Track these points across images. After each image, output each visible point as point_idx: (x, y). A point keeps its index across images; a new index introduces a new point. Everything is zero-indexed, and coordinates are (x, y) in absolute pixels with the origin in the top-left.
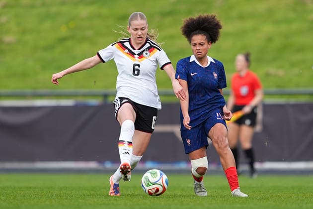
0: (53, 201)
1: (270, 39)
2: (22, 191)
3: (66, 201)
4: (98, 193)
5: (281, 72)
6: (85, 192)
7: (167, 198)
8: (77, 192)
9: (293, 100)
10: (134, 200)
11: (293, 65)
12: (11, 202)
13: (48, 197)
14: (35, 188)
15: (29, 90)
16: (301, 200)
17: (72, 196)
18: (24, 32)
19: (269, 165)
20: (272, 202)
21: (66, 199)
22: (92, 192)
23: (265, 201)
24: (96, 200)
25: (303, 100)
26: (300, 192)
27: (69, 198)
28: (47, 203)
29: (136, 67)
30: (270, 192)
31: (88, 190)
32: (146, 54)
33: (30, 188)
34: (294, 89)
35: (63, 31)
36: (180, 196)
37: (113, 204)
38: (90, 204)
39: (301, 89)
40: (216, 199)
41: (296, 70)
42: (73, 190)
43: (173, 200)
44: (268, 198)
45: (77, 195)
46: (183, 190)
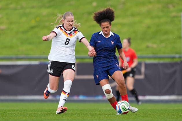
0: (27, 118)
1: (149, 27)
2: (10, 112)
3: (35, 117)
4: (53, 113)
5: (155, 46)
6: (45, 112)
7: (91, 116)
8: (41, 113)
9: (162, 61)
10: (73, 117)
11: (162, 42)
12: (4, 119)
13: (24, 115)
14: (17, 110)
15: (14, 56)
16: (166, 117)
17: (38, 115)
18: (11, 23)
19: (148, 98)
20: (150, 118)
21: (35, 116)
22: (49, 113)
23: (146, 117)
24: (51, 117)
25: (167, 61)
26: (166, 113)
27: (36, 116)
28: (24, 118)
29: (68, 40)
30: (149, 112)
31: (47, 111)
32: (73, 34)
33: (15, 110)
34: (162, 55)
35: (33, 23)
36: (98, 114)
37: (61, 119)
38: (48, 119)
39: (166, 55)
40: (119, 116)
41: (163, 45)
42: (38, 112)
43: (95, 117)
44: (148, 116)
45: (41, 114)
46: (100, 111)
